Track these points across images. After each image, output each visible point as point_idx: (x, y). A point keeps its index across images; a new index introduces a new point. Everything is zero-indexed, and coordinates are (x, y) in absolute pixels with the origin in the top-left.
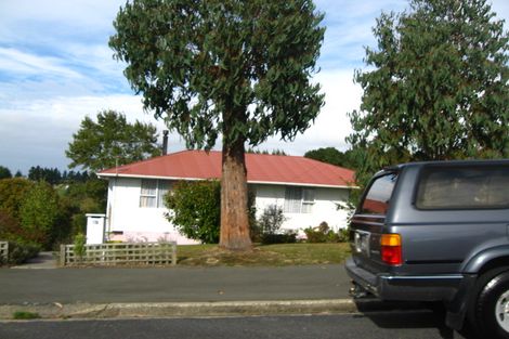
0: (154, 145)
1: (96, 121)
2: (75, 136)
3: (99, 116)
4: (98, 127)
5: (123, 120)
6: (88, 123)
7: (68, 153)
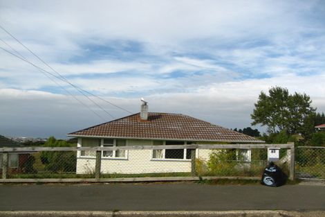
0: (307, 108)
1: (268, 94)
2: (256, 105)
3: (270, 91)
4: (270, 98)
5: (286, 93)
6: (263, 96)
7: (253, 116)
